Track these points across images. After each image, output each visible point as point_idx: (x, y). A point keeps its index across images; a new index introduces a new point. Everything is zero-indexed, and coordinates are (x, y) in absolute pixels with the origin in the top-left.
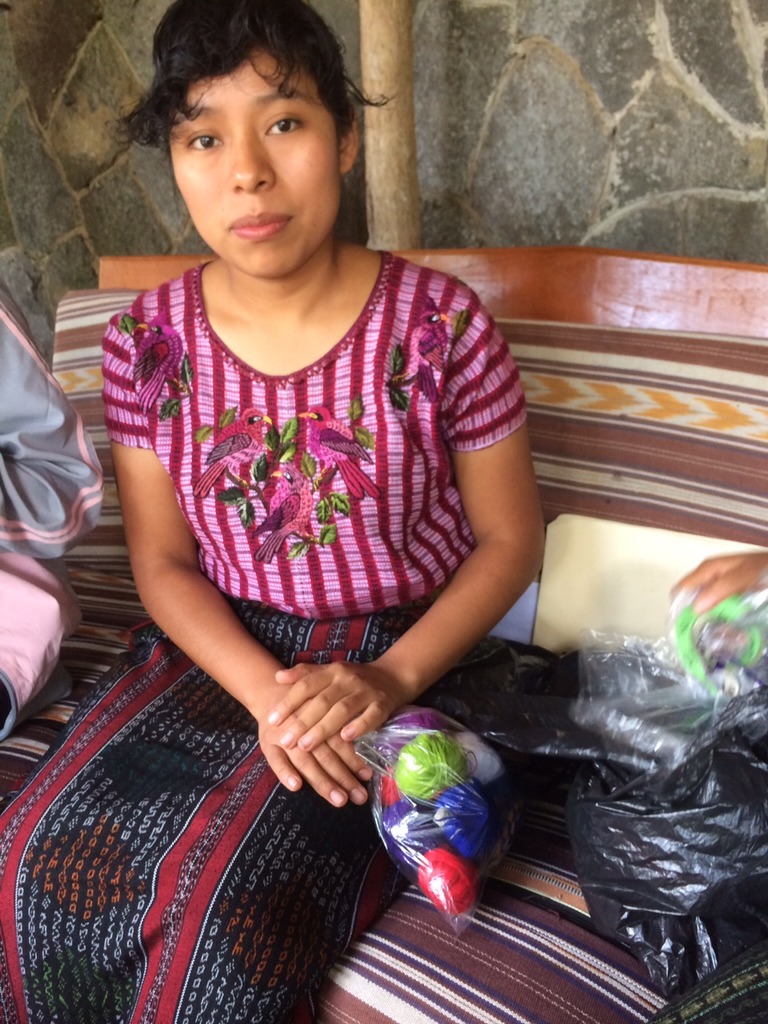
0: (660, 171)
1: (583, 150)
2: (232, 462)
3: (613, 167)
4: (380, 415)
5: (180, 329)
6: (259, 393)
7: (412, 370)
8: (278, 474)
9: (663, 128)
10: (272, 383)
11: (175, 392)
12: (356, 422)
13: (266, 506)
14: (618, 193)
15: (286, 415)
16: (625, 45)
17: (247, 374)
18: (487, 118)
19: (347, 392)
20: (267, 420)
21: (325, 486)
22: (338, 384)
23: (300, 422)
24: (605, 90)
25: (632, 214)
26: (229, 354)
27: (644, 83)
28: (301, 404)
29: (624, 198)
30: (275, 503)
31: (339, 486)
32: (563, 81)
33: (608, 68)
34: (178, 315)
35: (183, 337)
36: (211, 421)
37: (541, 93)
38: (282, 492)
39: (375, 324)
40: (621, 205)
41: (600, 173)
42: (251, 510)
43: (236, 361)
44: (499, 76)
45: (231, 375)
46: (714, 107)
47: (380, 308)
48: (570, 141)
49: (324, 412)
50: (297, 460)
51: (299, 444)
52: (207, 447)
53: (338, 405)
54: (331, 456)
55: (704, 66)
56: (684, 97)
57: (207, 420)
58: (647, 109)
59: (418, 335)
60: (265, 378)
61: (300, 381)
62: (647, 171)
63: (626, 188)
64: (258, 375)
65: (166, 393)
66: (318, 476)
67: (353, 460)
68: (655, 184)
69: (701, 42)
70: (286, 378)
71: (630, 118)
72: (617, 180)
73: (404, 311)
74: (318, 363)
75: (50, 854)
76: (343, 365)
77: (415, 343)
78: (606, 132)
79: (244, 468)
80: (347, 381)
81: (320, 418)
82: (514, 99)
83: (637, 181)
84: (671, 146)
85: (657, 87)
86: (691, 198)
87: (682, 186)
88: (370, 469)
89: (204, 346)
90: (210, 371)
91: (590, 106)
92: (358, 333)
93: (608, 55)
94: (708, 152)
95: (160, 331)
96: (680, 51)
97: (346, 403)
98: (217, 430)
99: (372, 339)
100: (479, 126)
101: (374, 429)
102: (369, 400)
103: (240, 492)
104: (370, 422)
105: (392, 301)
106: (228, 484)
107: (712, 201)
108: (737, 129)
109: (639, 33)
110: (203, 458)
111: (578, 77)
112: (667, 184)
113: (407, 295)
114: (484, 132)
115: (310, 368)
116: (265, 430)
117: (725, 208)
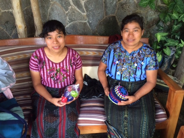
0: (74, 19)
1: (63, 16)
2: (52, 74)
3: (68, 18)
4: (69, 67)
5: (43, 57)
6: (54, 65)
7: (72, 62)
8: (58, 75)
9: (73, 13)
10: (56, 64)
11: (43, 65)
12: (66, 68)
13: (56, 78)
14: (69, 22)
15: (58, 68)
16: (67, 3)
17: (53, 63)
18: (49, 12)
19: (65, 65)
20: (56, 68)
21: (63, 76)
22: (64, 64)
23: (60, 68)
24: (65, 9)
25: (71, 24)
26: (50, 60)
27: (70, 7)
28: (60, 66)
29: (70, 22)
30: (57, 78)
31: (65, 76)
32: (59, 7)
33: (65, 6)
34: (42, 55)
35: (43, 58)
36: (49, 69)
37: (56, 9)
38: (58, 77)
39: (68, 57)
40: (69, 23)
41: (66, 19)
42: (54, 79)
43: (51, 61)
44: (49, 6)
45: (50, 63)
46: (79, 11)
47: (68, 55)
48: (61, 15)
49: (63, 67)
50: (60, 73)
51: (60, 71)
52: (48, 72)
53: (64, 66)
54: (64, 72)
55: (77, 6)
56: (75, 10)
57: (48, 68)
58: (71, 11)
59: (73, 58)
60: (55, 63)
61: (60, 64)
62: (72, 19)
63: (70, 21)
64: (54, 63)
65: (42, 65)
66: (63, 75)
67: (67, 72)
68: (73, 21)
69: (76, 3)
70: (58, 63)
71: (69, 12)
72: (68, 20)
73: (71, 55)
74: (62, 62)
75: (46, 117)
76: (65, 62)
77: (72, 59)
78: (66, 14)
79: (54, 74)
80: (65, 64)
81: (62, 68)
82: (52, 10)
83: (71, 20)
84: (75, 16)
85: (72, 8)
86: (78, 22)
87: (77, 20)
88: (68, 74)
89: (46, 59)
90: (48, 62)
91: (63, 10)
92: (66, 58)
93: (65, 4)
94: (79, 16)
95: (40, 58)
96: (74, 4)
97: (65, 66)
98: (50, 70)
99: (68, 59)
100: (48, 13)
101: (69, 69)
102: (68, 66)
103: (53, 77)
104: (68, 68)
105: (69, 54)
106: (52, 76)
107: (81, 22)
108: (82, 13)
109: (68, 1)
110: (48, 73)
111: (61, 7)
112: (75, 20)
113: (71, 53)
114: (48, 14)
115: (61, 62)
116: (55, 69)
117: (82, 23)
